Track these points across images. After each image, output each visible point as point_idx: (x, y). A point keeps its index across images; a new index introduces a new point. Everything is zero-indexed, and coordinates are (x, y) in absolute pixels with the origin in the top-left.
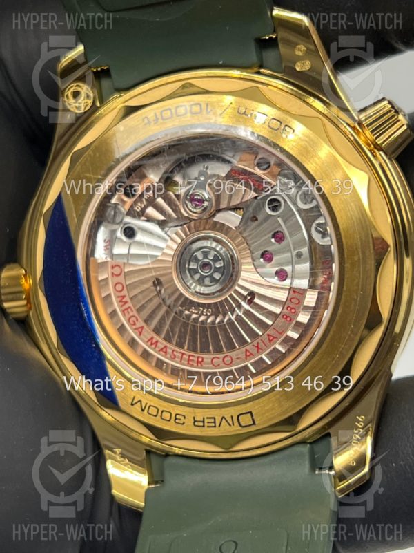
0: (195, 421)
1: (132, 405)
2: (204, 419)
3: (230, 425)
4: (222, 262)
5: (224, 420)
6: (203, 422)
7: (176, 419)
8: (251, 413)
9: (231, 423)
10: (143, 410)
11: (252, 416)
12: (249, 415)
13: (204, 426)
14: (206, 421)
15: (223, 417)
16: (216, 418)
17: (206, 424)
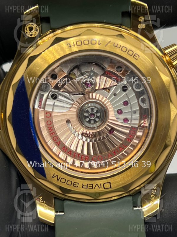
0: (83, 186)
1: (53, 177)
2: (87, 185)
3: (99, 188)
4: (100, 113)
5: (97, 185)
6: (87, 186)
7: (74, 184)
8: (110, 183)
9: (100, 187)
10: (58, 180)
11: (110, 184)
12: (109, 184)
13: (87, 188)
14: (88, 186)
15: (97, 184)
16: (93, 184)
17: (88, 187)
